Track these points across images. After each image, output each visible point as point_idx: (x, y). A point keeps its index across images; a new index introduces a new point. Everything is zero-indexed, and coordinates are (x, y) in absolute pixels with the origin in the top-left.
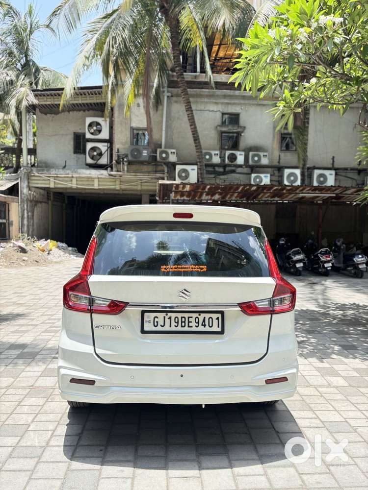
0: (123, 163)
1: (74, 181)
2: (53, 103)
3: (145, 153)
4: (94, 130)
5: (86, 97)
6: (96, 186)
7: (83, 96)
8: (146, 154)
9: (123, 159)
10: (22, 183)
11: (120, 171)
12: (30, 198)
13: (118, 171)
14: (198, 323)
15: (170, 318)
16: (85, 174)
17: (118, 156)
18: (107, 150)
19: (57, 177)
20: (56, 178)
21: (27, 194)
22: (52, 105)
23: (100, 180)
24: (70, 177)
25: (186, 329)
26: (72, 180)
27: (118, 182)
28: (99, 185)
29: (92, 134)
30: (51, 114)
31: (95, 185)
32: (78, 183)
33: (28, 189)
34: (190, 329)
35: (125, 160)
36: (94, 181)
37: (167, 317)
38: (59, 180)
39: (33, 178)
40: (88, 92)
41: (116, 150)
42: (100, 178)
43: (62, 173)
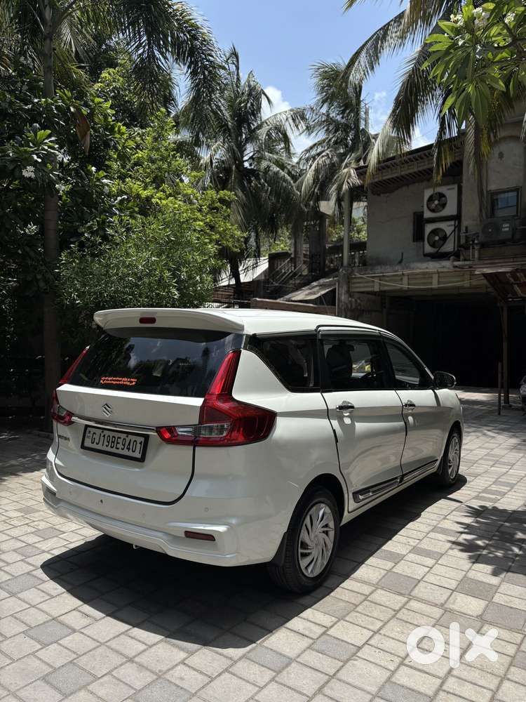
0: (473, 248)
1: (405, 279)
2: (380, 178)
3: (506, 227)
4: (436, 206)
5: (424, 162)
6: (435, 285)
7: (421, 160)
8: (507, 229)
9: (473, 241)
10: (340, 289)
11: (469, 260)
12: (351, 306)
13: (465, 260)
14: (124, 445)
15: (104, 436)
16: (420, 269)
17: (467, 237)
18: (454, 230)
19: (384, 276)
20: (380, 278)
21: (347, 302)
22: (380, 181)
23: (441, 275)
24: (400, 275)
25: (114, 450)
26: (402, 279)
27: (467, 276)
28: (439, 282)
29: (433, 211)
30: (386, 193)
31: (433, 284)
32: (411, 282)
33: (347, 296)
34: (117, 451)
35: (476, 242)
36: (432, 277)
37: (102, 435)
38: (386, 281)
39: (355, 280)
40: (425, 155)
41: (464, 229)
42: (442, 272)
43: (389, 270)
